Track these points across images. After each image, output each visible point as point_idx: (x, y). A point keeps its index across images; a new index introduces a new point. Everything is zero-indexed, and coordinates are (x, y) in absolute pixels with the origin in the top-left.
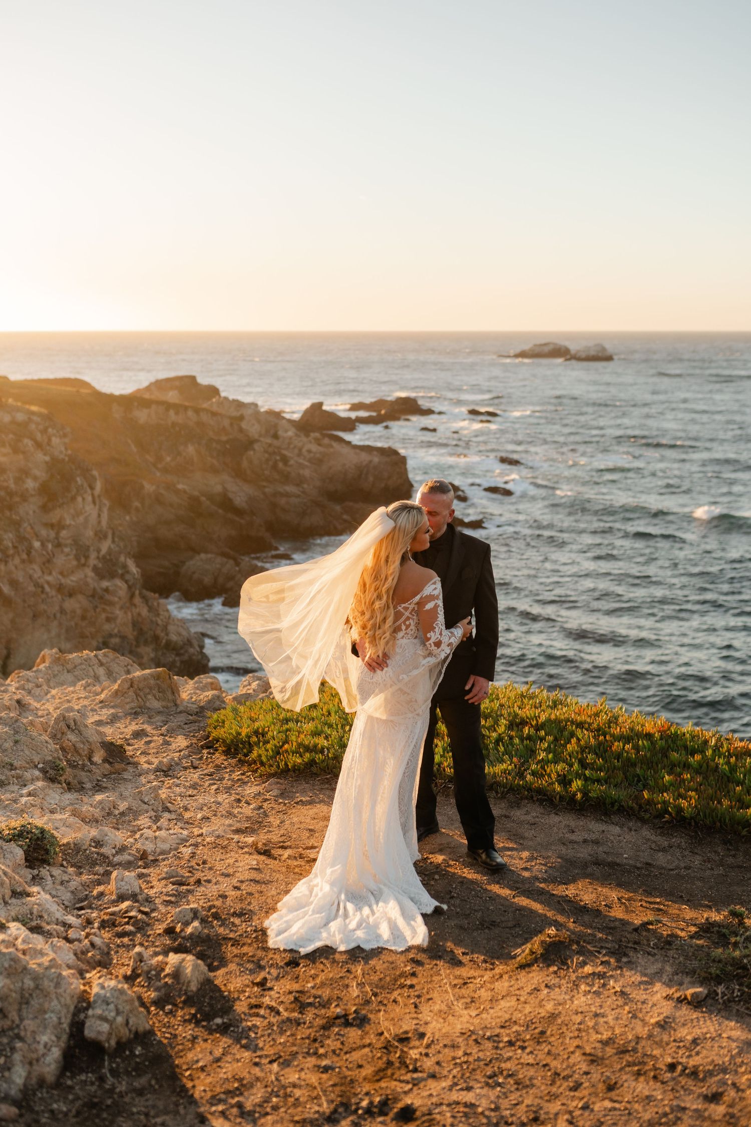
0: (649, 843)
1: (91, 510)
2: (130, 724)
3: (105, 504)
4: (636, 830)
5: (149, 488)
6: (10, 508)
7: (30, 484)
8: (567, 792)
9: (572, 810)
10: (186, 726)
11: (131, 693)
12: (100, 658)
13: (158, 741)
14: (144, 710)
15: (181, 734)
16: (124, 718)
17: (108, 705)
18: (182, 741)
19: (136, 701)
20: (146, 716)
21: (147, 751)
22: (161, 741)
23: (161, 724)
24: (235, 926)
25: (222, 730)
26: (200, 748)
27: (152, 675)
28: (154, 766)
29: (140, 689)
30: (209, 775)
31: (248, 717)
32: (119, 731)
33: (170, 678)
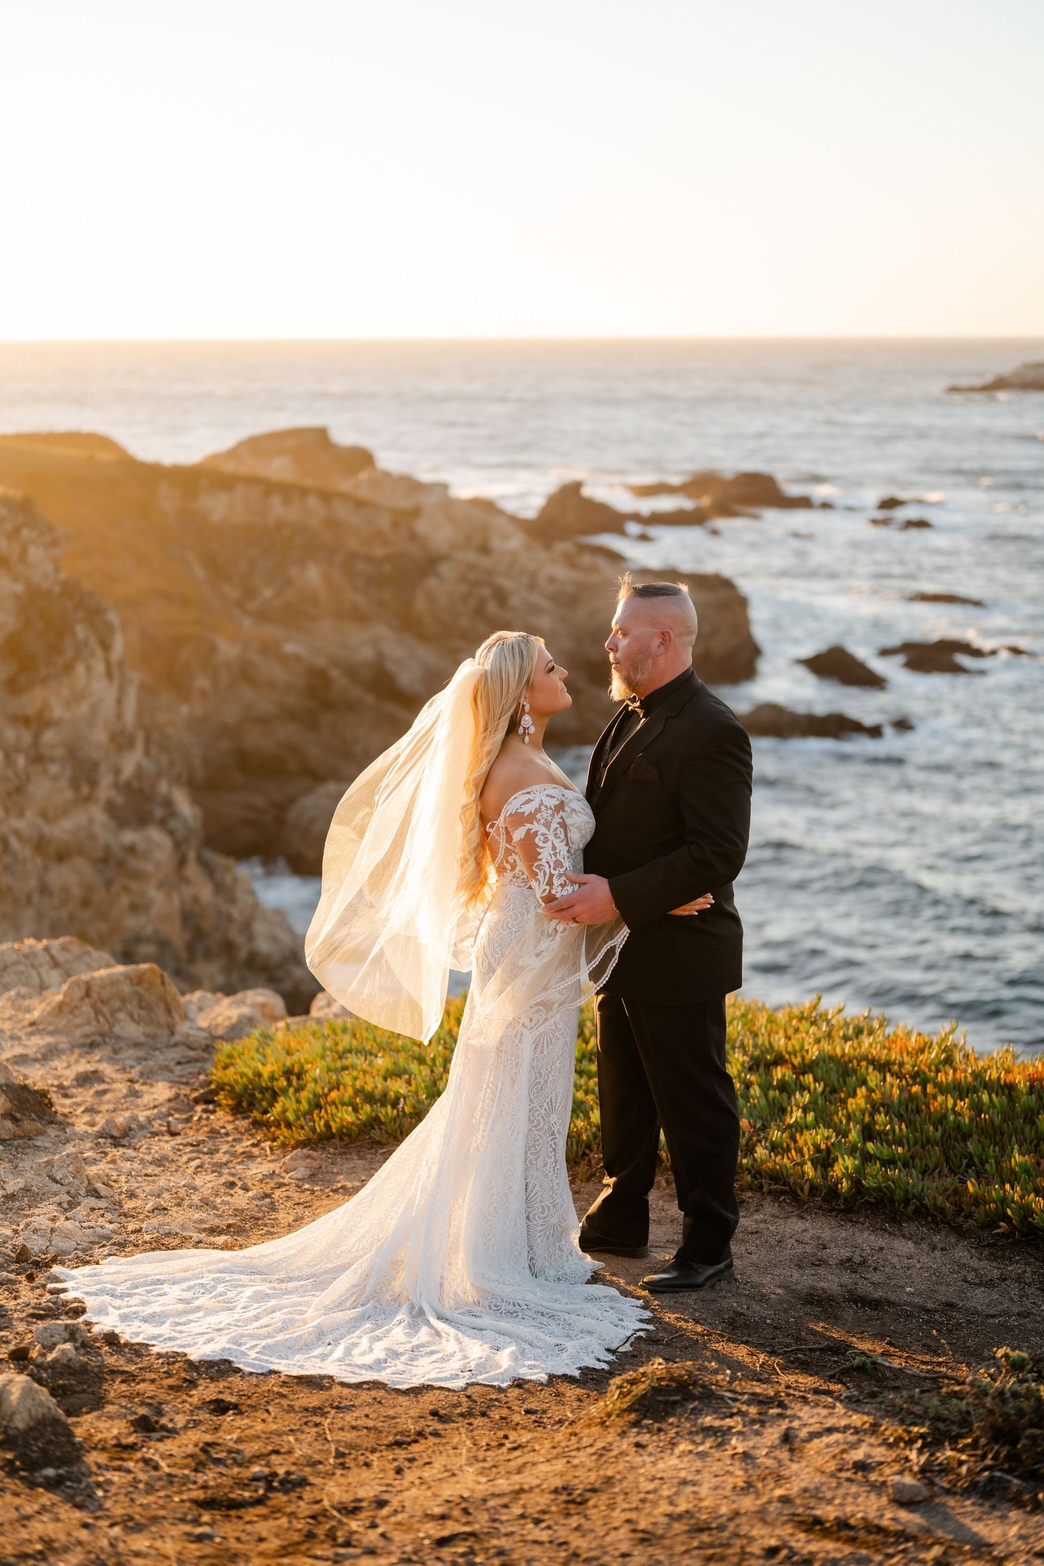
1: (104, 692)
2: (77, 1061)
3: (132, 677)
5: (228, 649)
10: (179, 1067)
11: (86, 1009)
12: (54, 952)
13: (120, 1090)
14: (107, 1040)
15: (164, 1080)
16: (68, 1053)
17: (43, 1029)
18: (161, 1092)
19: (95, 1023)
20: (110, 1049)
21: (95, 1106)
22: (125, 1091)
23: (133, 1063)
24: (139, 1355)
25: (231, 1070)
26: (192, 1103)
27: (127, 977)
28: (96, 1129)
29: (102, 1002)
30: (192, 1145)
31: (283, 1048)
32: (54, 1072)
33: (163, 983)
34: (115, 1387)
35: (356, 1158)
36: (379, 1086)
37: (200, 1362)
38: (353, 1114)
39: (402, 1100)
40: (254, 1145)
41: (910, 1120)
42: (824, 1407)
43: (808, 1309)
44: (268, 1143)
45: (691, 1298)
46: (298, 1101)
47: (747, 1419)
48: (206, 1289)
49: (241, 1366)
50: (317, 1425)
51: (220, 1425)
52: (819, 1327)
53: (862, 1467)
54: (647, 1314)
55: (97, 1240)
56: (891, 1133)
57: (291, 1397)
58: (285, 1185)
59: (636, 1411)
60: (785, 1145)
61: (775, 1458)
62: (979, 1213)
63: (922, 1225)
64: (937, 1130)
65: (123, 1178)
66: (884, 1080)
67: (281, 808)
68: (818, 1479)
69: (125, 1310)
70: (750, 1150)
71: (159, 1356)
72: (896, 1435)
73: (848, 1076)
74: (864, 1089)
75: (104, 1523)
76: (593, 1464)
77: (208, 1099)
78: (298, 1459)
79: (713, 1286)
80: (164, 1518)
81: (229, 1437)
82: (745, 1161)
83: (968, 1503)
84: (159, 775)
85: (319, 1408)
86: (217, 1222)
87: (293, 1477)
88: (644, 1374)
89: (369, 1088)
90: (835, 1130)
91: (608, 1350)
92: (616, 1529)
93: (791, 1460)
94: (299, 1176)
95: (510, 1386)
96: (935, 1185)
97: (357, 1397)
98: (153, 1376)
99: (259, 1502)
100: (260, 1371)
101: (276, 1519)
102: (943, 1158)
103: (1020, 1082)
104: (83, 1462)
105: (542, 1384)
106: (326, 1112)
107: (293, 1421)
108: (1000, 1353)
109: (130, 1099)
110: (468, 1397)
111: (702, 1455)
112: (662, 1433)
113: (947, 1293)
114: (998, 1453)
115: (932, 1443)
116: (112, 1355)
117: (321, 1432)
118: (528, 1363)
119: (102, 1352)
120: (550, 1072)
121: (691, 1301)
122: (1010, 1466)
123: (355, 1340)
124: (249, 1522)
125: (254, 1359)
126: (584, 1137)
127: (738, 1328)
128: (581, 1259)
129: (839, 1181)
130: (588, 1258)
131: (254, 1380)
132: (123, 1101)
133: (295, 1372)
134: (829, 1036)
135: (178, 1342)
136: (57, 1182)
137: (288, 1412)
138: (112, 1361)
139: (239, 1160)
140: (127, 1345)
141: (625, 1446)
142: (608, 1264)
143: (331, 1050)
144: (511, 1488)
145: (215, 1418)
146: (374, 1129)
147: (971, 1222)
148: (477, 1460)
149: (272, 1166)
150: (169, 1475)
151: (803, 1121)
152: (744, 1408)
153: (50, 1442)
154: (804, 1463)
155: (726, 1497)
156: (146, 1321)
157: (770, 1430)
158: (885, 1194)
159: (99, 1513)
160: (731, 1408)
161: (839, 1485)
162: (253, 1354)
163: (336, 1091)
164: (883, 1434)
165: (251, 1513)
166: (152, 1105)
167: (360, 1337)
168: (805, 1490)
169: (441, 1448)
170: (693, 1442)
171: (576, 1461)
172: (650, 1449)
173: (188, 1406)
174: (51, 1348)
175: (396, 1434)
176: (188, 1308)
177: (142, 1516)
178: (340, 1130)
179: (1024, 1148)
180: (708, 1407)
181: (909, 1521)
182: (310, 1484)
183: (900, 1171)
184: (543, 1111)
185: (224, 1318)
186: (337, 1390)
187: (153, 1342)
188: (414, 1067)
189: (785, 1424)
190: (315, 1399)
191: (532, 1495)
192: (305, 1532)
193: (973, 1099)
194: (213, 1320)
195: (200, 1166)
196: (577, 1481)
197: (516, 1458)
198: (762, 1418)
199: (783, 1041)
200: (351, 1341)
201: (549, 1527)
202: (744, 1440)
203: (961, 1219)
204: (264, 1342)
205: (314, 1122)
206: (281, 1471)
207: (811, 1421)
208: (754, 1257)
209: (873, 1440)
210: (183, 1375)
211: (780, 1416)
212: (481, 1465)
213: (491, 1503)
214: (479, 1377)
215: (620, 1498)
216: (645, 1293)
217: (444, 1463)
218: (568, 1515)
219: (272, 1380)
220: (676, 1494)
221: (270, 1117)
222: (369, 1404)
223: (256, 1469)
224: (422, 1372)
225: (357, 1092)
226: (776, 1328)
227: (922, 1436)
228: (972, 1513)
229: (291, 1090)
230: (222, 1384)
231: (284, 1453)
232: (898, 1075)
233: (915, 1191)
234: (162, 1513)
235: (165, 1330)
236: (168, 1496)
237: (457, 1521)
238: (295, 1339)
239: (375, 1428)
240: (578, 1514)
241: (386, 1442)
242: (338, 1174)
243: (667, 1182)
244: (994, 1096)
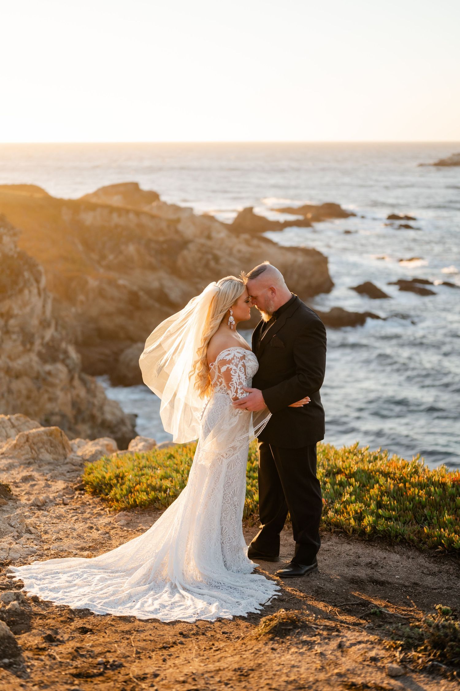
1: (36, 301)
2: (22, 471)
3: (49, 295)
5: (93, 282)
10: (68, 474)
11: (27, 447)
12: (13, 421)
13: (42, 484)
14: (36, 461)
15: (61, 480)
16: (18, 467)
17: (7, 456)
18: (60, 485)
19: (30, 453)
20: (37, 465)
21: (30, 492)
22: (44, 485)
23: (48, 472)
24: (48, 607)
25: (92, 475)
26: (74, 490)
27: (45, 432)
28: (30, 502)
29: (34, 444)
30: (74, 510)
31: (115, 465)
32: (12, 476)
33: (61, 435)
34: (37, 621)
35: (147, 515)
36: (158, 483)
37: (75, 610)
38: (146, 496)
39: (168, 489)
40: (102, 510)
41: (398, 499)
42: (357, 632)
43: (351, 585)
44: (108, 509)
45: (298, 580)
46: (122, 490)
47: (322, 637)
48: (79, 576)
49: (94, 612)
50: (128, 639)
51: (84, 639)
52: (356, 594)
53: (374, 659)
54: (278, 588)
55: (30, 553)
56: (390, 505)
57: (116, 626)
58: (115, 528)
59: (272, 633)
60: (342, 510)
61: (335, 655)
62: (429, 542)
63: (403, 547)
64: (410, 504)
65: (42, 525)
66: (387, 481)
67: (117, 355)
68: (354, 665)
69: (42, 586)
70: (326, 513)
71: (57, 607)
72: (390, 645)
73: (371, 479)
74: (377, 485)
75: (30, 684)
76: (252, 658)
77: (81, 488)
78: (119, 655)
79: (308, 575)
80: (57, 682)
81: (88, 645)
82: (323, 518)
83: (422, 676)
84: (62, 340)
85: (129, 631)
86: (84, 545)
87: (116, 663)
88: (276, 616)
89: (154, 484)
90: (364, 504)
91: (260, 604)
92: (262, 688)
93: (342, 656)
94: (122, 524)
95: (216, 621)
96: (409, 529)
97: (146, 626)
98: (54, 616)
99: (101, 674)
100: (102, 614)
101: (108, 682)
102: (413, 517)
103: (448, 482)
104: (21, 656)
105: (230, 620)
106: (134, 494)
107: (117, 637)
108: (437, 607)
109: (46, 488)
110: (197, 626)
111: (302, 654)
112: (284, 644)
113: (415, 578)
114: (436, 653)
115: (406, 648)
116: (35, 606)
117: (130, 642)
118: (224, 610)
119: (31, 605)
120: (234, 478)
121: (298, 582)
122: (441, 659)
123: (146, 600)
124: (96, 684)
125: (100, 608)
126: (251, 507)
127: (319, 594)
128: (249, 562)
129: (366, 527)
130: (252, 562)
131: (100, 618)
132: (43, 489)
133: (118, 614)
134: (362, 460)
135: (66, 600)
136: (12, 527)
137: (115, 633)
138: (35, 609)
139: (95, 516)
140: (42, 602)
141: (267, 650)
142: (261, 565)
143: (137, 466)
144: (215, 669)
145: (81, 636)
146: (156, 502)
147: (425, 546)
148: (200, 656)
149: (110, 519)
150: (60, 662)
151: (350, 499)
152: (321, 632)
153: (7, 647)
154: (348, 658)
155: (312, 673)
156: (51, 591)
157: (333, 642)
158: (387, 533)
159: (28, 680)
160: (315, 632)
161: (364, 668)
162: (99, 606)
163: (139, 485)
164: (384, 644)
165: (97, 680)
166: (56, 491)
167: (148, 598)
168: (348, 670)
169: (184, 650)
170: (298, 648)
171: (244, 656)
172: (278, 651)
173: (69, 630)
174: (8, 603)
175: (163, 643)
176: (70, 585)
177: (47, 681)
178: (140, 503)
179: (450, 512)
180: (305, 631)
181: (395, 685)
182: (124, 666)
183: (394, 522)
184: (230, 495)
185: (86, 589)
186: (137, 623)
187: (54, 601)
188: (174, 474)
189: (339, 640)
190: (127, 627)
191: (224, 672)
192: (121, 689)
193: (427, 490)
194: (81, 590)
195: (77, 519)
196: (244, 666)
197: (217, 655)
198: (329, 637)
199: (341, 463)
200: (144, 600)
201: (232, 687)
202: (321, 647)
203: (421, 545)
204: (104, 601)
205: (129, 499)
206: (111, 660)
207: (351, 638)
208: (327, 562)
209: (379, 647)
210: (68, 616)
211: (337, 636)
212: (202, 658)
213: (206, 676)
214: (202, 617)
215: (264, 673)
216: (278, 578)
217: (185, 657)
218: (240, 681)
219: (108, 618)
220: (290, 672)
221: (109, 497)
222: (151, 629)
223: (99, 659)
224: (176, 615)
225: (148, 486)
226: (337, 594)
227: (401, 645)
228: (424, 681)
229: (119, 485)
230: (85, 620)
231: (113, 652)
232: (393, 479)
233: (400, 532)
234: (56, 680)
235: (60, 595)
236: (59, 672)
237: (190, 684)
238: (119, 599)
239: (154, 640)
240: (245, 681)
241: (159, 647)
242: (139, 523)
243: (289, 528)
244: (436, 488)
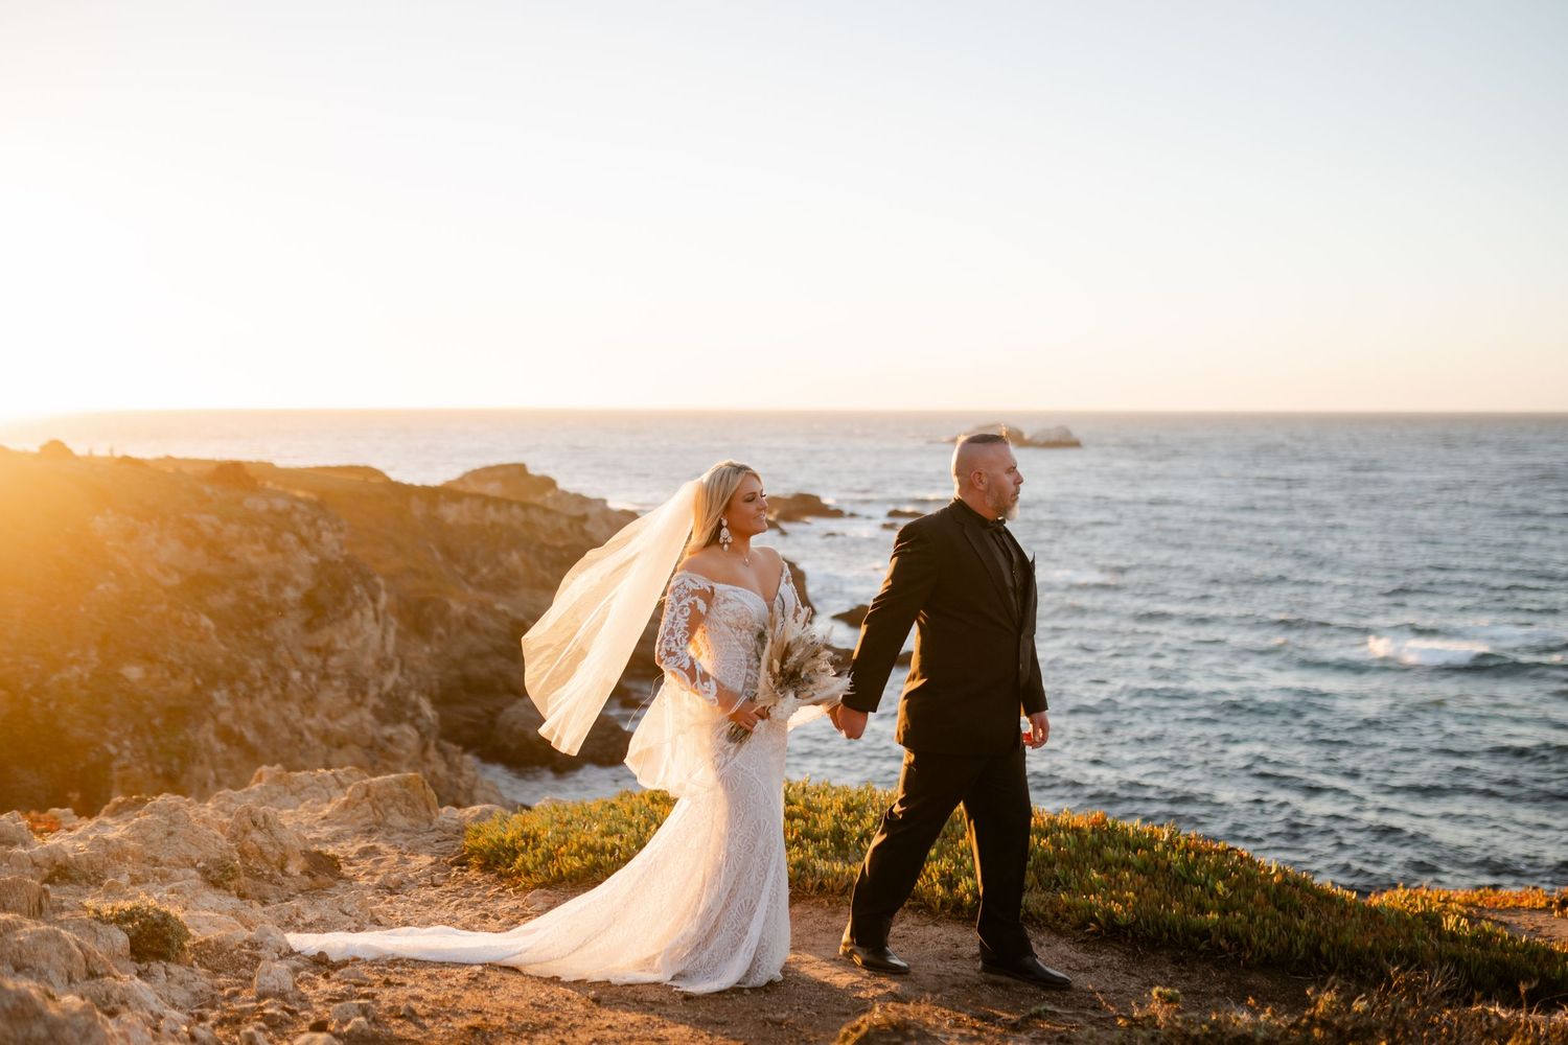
0: (1067, 962)
1: (372, 630)
2: (358, 842)
3: (392, 623)
4: (1048, 945)
5: (457, 608)
6: (261, 625)
7: (290, 594)
8: (952, 895)
9: (959, 919)
10: (437, 844)
11: (366, 805)
12: (339, 778)
13: (393, 860)
14: (382, 828)
15: (426, 852)
16: (352, 837)
17: (333, 821)
18: (425, 860)
19: (372, 815)
20: (384, 833)
21: (374, 871)
22: (396, 860)
23: (402, 843)
25: (480, 840)
26: (449, 866)
27: (397, 782)
28: (375, 884)
29: (378, 800)
30: (452, 892)
32: (343, 849)
33: (424, 787)
36: (598, 842)
38: (579, 862)
39: (617, 850)
40: (500, 891)
44: (512, 888)
46: (535, 856)
58: (528, 915)
62: (1073, 917)
65: (399, 913)
77: (462, 863)
84: (410, 688)
89: (590, 844)
96: (1035, 898)
103: (1084, 826)
106: (558, 861)
109: (401, 865)
132: (395, 867)
136: (346, 914)
139: (490, 901)
143: (557, 822)
147: (1066, 924)
149: (516, 903)
163: (564, 847)
166: (418, 868)
174: (347, 1022)
178: (569, 873)
188: (624, 827)
193: (1052, 837)
195: (460, 904)
203: (1058, 922)
205: (548, 869)
221: (513, 869)
225: (581, 847)
229: (529, 849)
244: (1068, 835)
